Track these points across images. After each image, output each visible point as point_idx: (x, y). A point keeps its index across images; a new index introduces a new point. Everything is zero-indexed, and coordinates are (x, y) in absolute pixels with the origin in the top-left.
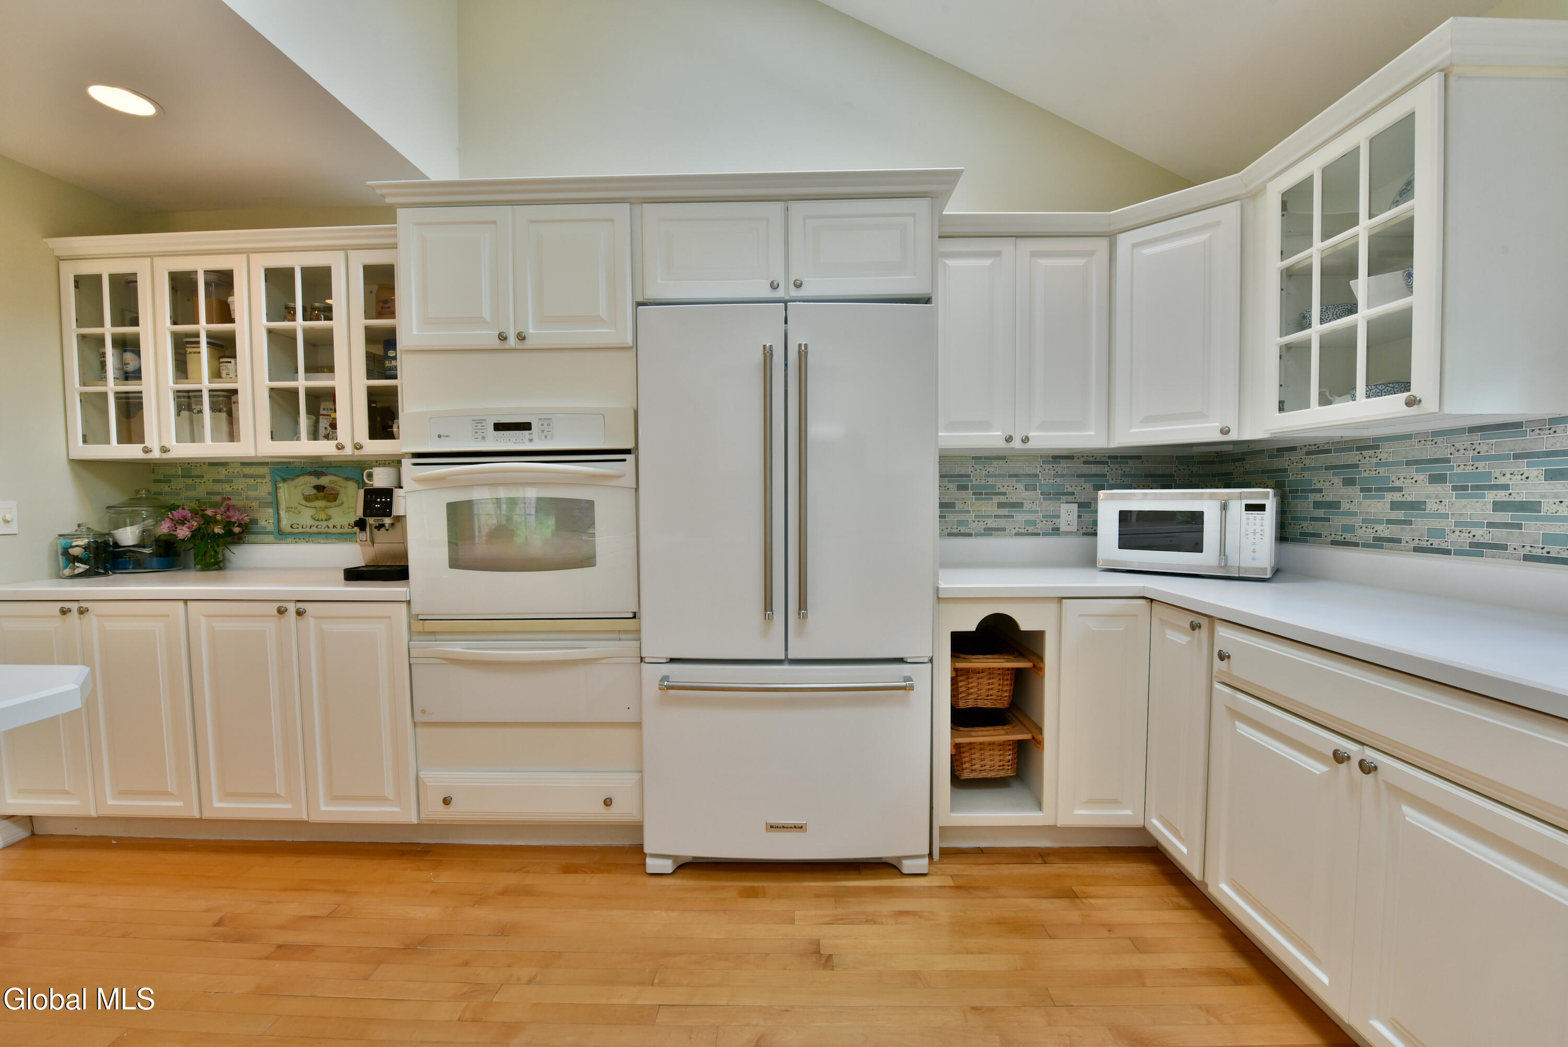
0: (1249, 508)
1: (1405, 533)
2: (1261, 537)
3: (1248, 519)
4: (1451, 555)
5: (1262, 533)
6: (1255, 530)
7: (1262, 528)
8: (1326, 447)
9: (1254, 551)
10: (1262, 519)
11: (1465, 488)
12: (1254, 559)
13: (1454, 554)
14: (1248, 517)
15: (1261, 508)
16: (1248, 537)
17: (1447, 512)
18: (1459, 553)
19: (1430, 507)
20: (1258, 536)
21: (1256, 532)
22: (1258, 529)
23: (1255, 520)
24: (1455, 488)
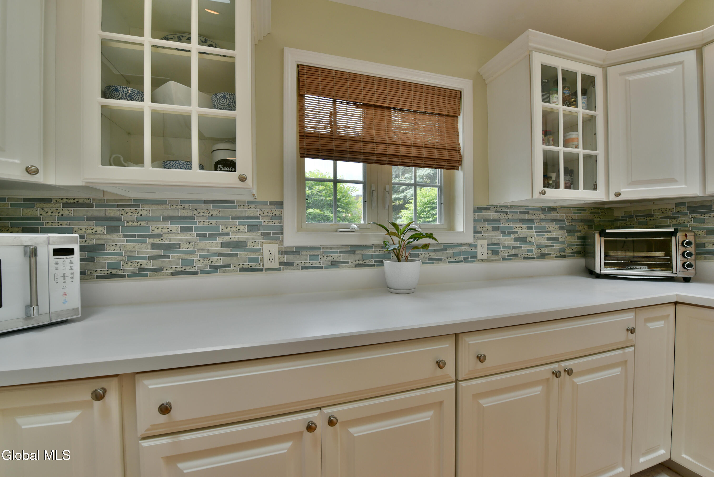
0: (58, 252)
1: (165, 264)
2: (72, 280)
3: (57, 264)
4: (198, 274)
5: (72, 276)
6: (64, 274)
7: (71, 271)
8: (87, 202)
9: (65, 295)
10: (71, 263)
11: (205, 235)
12: (65, 302)
13: (200, 274)
14: (57, 262)
15: (70, 252)
16: (57, 281)
17: (194, 249)
18: (203, 272)
19: (182, 247)
20: (68, 279)
21: (66, 275)
22: (68, 273)
23: (64, 264)
24: (198, 235)
